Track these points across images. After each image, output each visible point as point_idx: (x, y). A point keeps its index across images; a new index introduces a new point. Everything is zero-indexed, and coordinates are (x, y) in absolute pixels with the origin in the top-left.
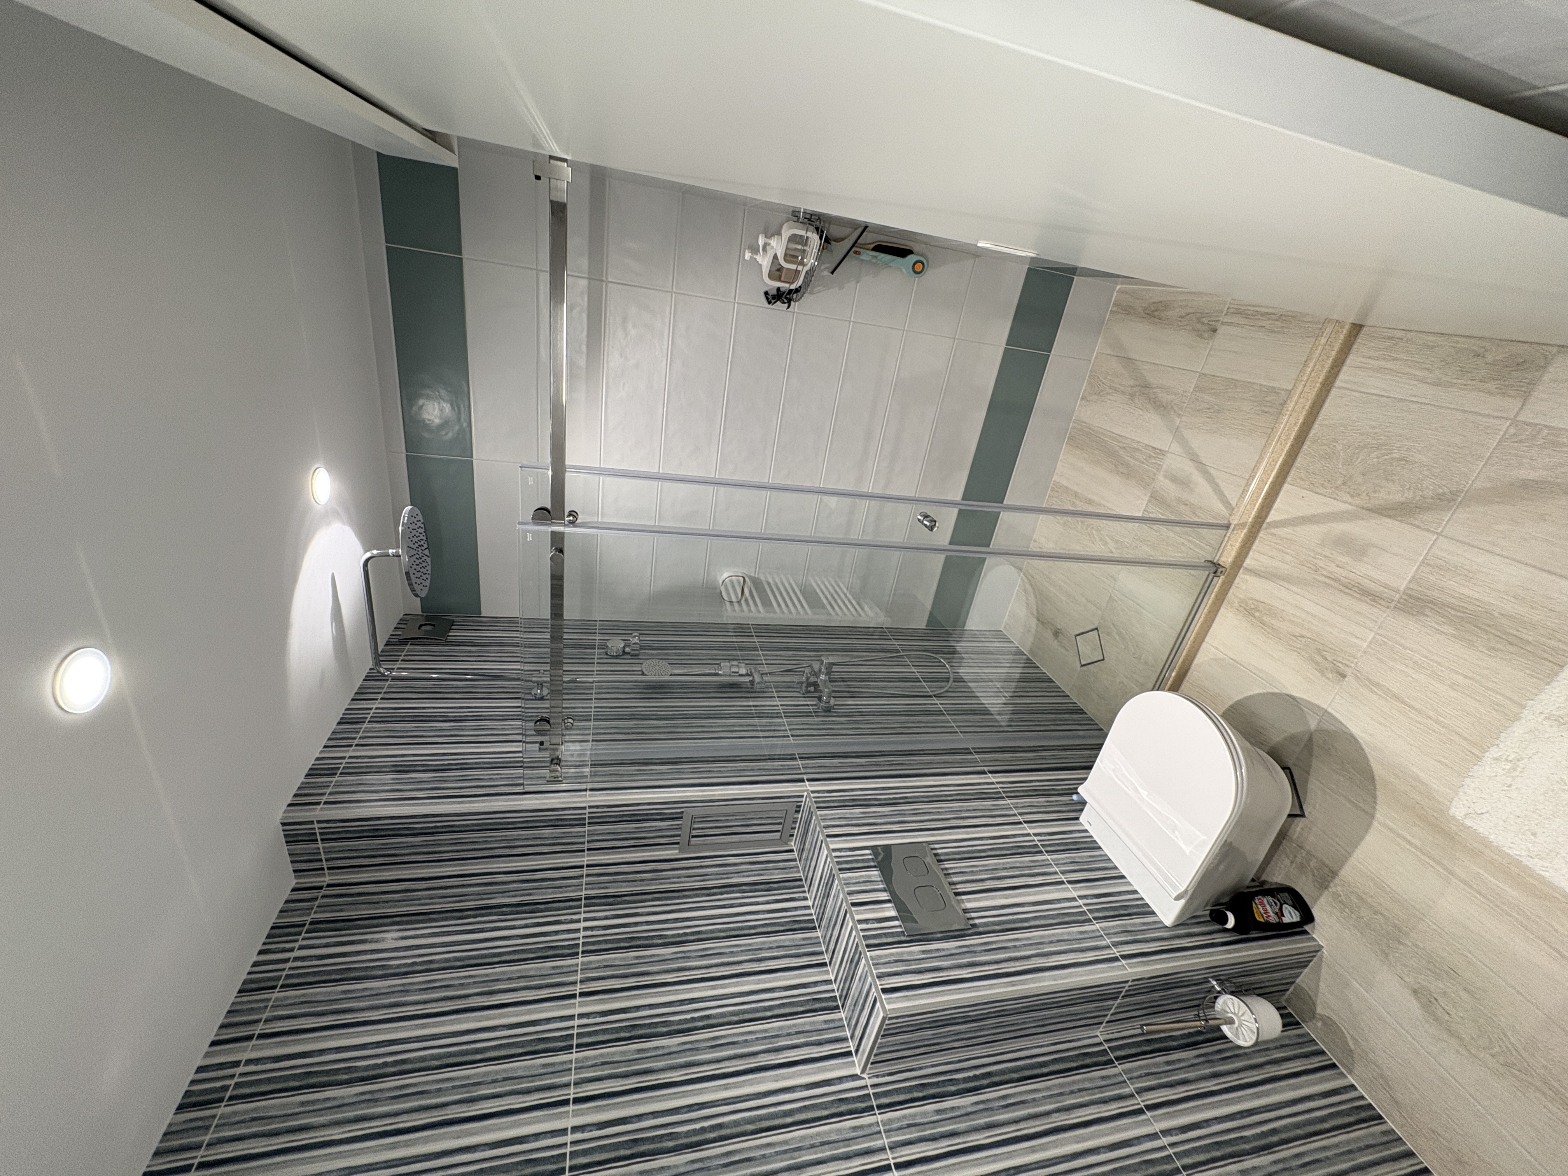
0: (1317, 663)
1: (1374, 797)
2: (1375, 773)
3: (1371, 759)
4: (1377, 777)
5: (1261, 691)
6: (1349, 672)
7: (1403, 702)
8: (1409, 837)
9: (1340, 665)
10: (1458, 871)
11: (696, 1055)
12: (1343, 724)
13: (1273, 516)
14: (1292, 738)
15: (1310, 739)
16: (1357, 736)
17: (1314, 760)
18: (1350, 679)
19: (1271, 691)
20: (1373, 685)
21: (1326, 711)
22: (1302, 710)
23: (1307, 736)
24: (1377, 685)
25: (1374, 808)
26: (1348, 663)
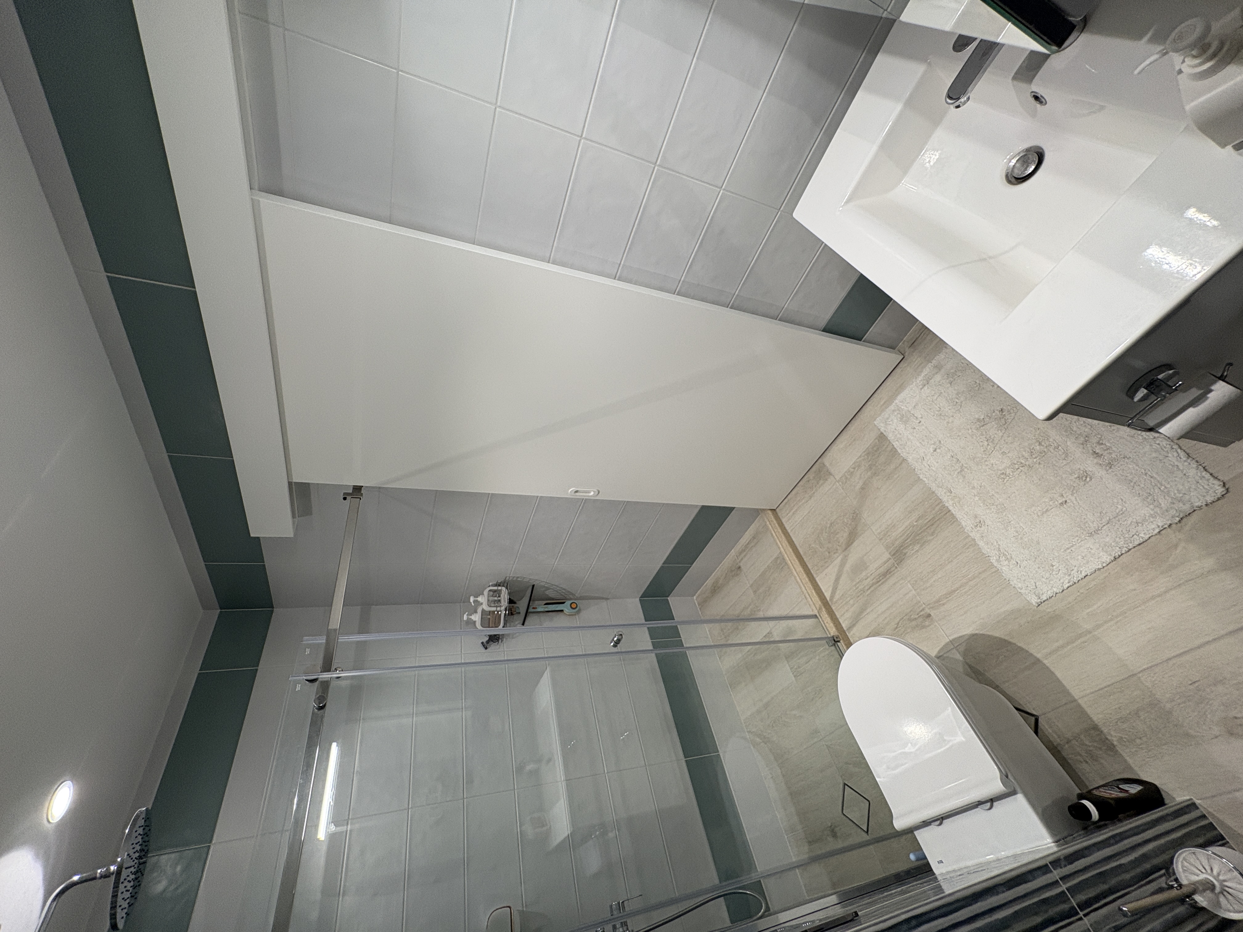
0: (918, 626)
6: (927, 611)
8: (1057, 644)
9: (922, 613)
13: (828, 595)
15: (969, 664)
18: (932, 613)
21: (951, 641)
23: (966, 664)
26: (922, 608)
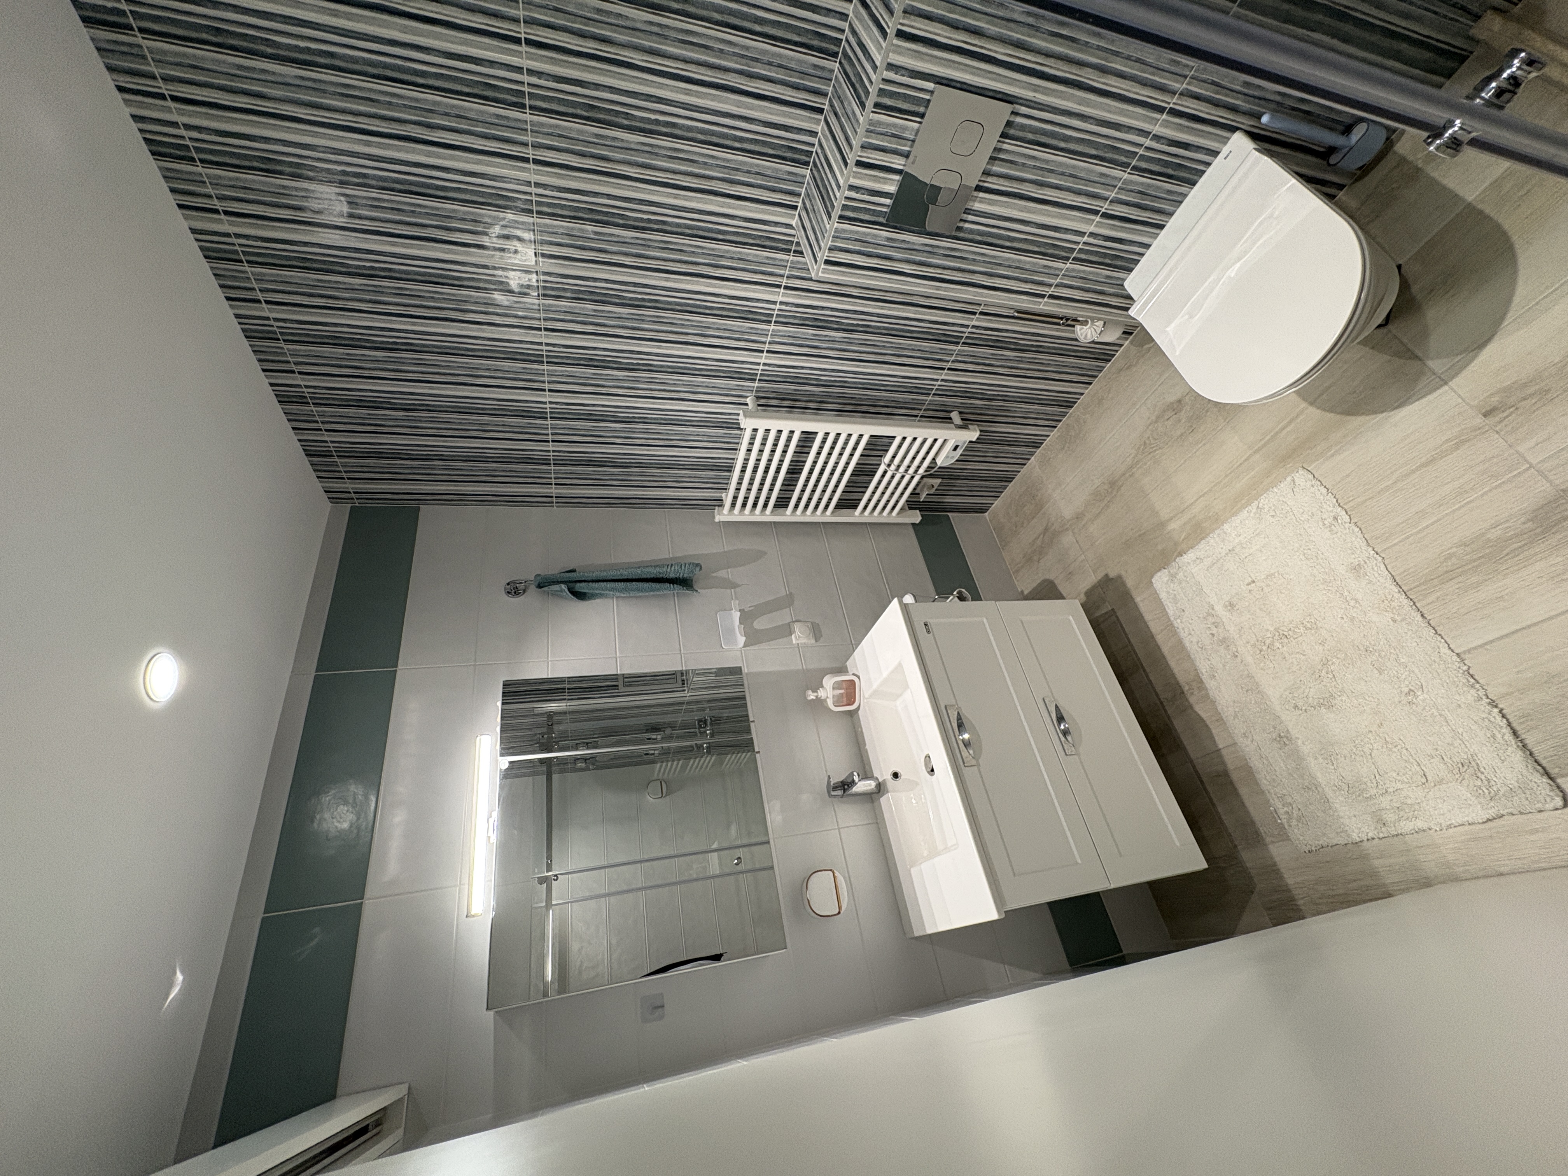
0: (1525, 385)
1: (1331, 410)
2: (1353, 418)
3: (1368, 418)
4: (1348, 418)
5: (1517, 299)
6: (1491, 421)
7: (1423, 465)
8: (1288, 429)
9: (1505, 414)
10: (1257, 456)
11: (654, 160)
12: (1418, 399)
14: (1425, 334)
15: (1417, 358)
16: (1400, 410)
17: (1387, 357)
18: (1479, 420)
19: (1509, 315)
20: (1460, 443)
21: (1446, 383)
22: (1457, 355)
23: (1420, 354)
24: (1457, 446)
25: (1318, 408)
26: (1504, 423)
